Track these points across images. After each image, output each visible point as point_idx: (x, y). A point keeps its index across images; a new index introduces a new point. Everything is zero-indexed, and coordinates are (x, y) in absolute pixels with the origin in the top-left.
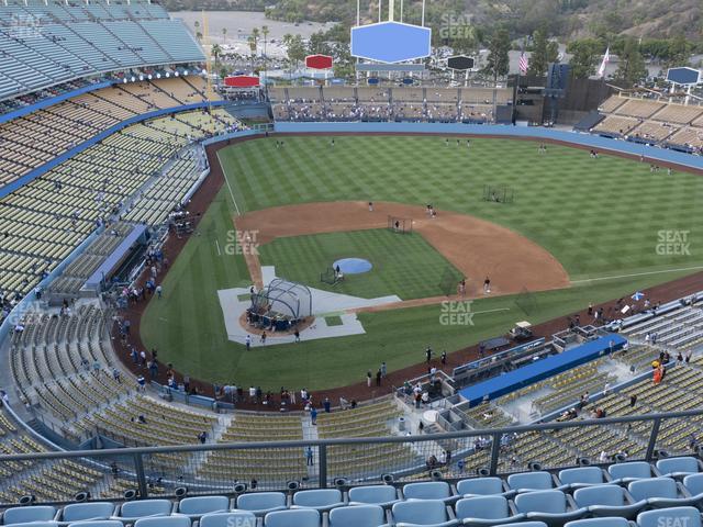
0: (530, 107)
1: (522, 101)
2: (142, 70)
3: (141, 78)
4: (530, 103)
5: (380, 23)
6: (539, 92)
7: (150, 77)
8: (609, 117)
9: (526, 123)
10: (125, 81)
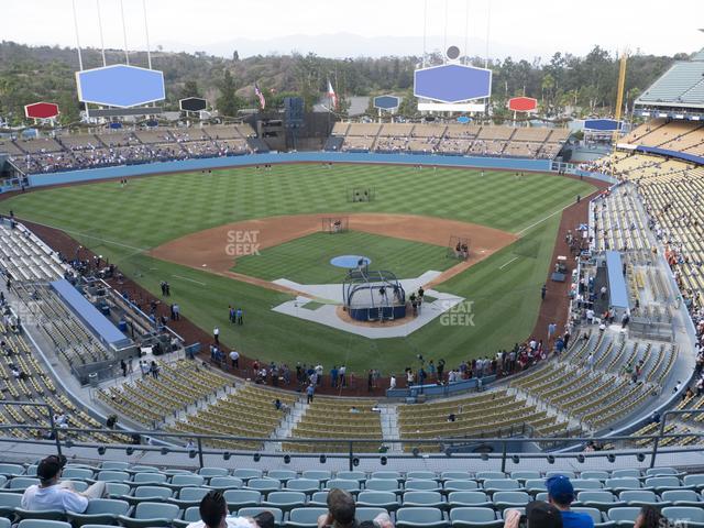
0: (275, 138)
1: (267, 133)
4: (273, 134)
5: (105, 67)
6: (279, 124)
8: (347, 139)
9: (276, 152)
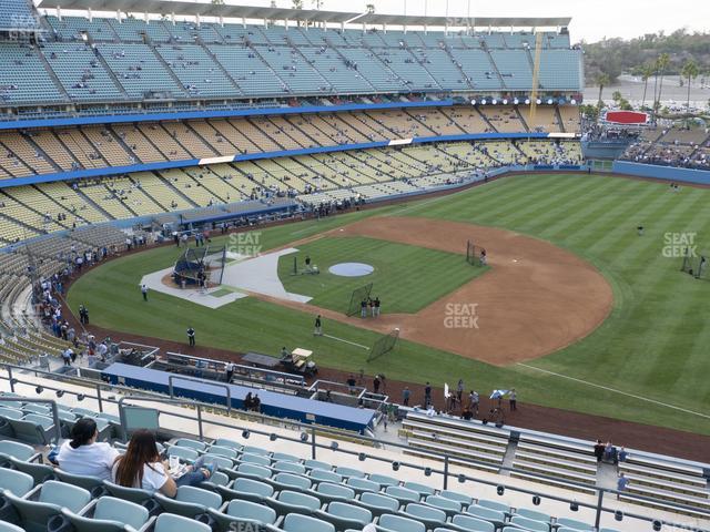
2: (504, 94)
3: (494, 102)
7: (505, 102)
10: (473, 102)
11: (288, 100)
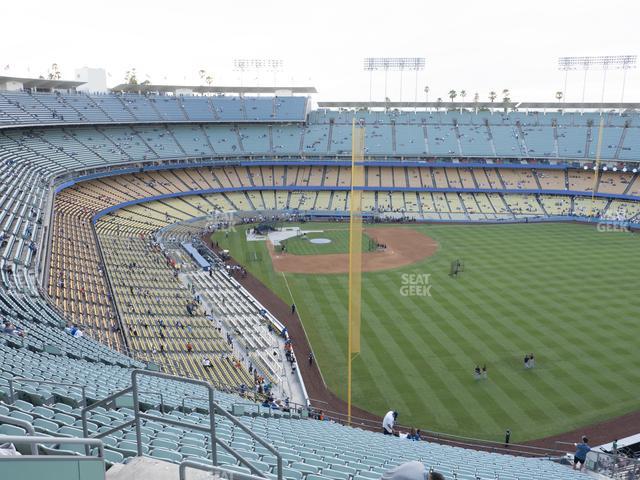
7: (615, 169)
11: (428, 159)
